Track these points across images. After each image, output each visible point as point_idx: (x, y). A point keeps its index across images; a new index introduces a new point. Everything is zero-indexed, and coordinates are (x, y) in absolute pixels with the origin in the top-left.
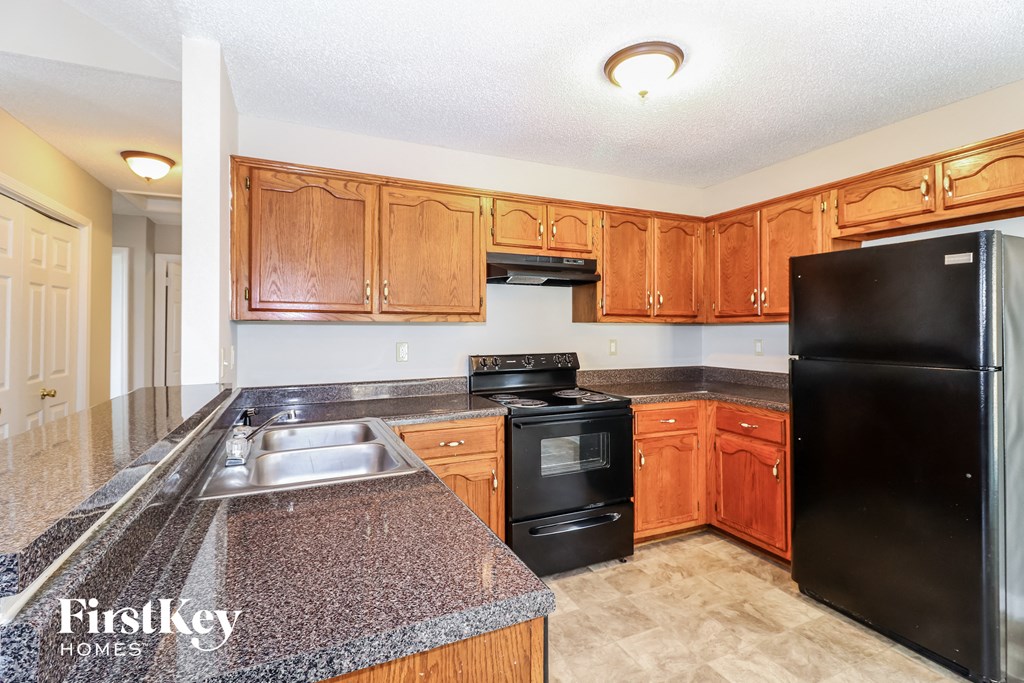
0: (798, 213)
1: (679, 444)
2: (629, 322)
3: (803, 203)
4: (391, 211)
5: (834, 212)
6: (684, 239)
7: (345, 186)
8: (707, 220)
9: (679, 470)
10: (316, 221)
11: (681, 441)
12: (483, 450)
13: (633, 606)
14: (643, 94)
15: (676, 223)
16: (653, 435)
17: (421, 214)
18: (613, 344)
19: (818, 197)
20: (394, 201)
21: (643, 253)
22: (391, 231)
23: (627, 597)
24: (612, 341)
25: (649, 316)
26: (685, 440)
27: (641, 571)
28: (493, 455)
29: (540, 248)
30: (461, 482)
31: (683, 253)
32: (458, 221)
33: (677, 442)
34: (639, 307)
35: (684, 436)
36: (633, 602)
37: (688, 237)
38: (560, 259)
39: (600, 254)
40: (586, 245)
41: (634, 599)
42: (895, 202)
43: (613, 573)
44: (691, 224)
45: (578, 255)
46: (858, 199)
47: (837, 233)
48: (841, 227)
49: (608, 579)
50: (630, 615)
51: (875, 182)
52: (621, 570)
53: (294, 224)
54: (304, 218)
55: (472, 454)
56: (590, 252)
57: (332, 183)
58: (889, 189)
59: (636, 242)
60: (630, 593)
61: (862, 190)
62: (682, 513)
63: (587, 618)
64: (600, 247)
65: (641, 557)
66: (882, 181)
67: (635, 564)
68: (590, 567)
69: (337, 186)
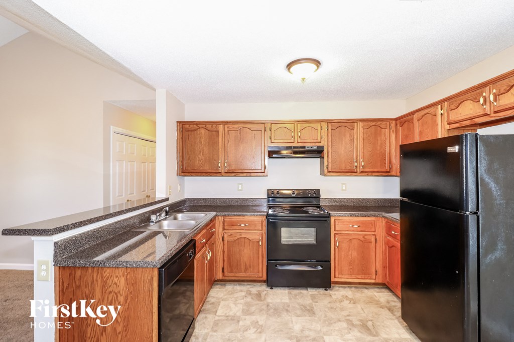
0: (430, 116)
1: (362, 239)
2: (343, 175)
3: (431, 110)
4: (228, 134)
5: (446, 115)
6: (380, 131)
7: (212, 126)
8: (396, 119)
9: (363, 252)
10: (202, 140)
11: (364, 237)
12: (256, 229)
13: (313, 307)
14: (303, 79)
15: (374, 124)
16: (346, 232)
17: (240, 133)
18: (344, 186)
19: (439, 106)
20: (229, 130)
21: (352, 140)
22: (228, 141)
23: (313, 303)
24: (343, 184)
25: (356, 172)
26: (366, 237)
27: (331, 295)
28: (261, 232)
29: (293, 142)
30: (246, 240)
31: (379, 138)
32: (255, 135)
33: (361, 238)
34: (349, 168)
35: (366, 235)
36: (314, 306)
37: (383, 130)
38: (304, 147)
39: (326, 143)
40: (317, 139)
41: (315, 305)
42: (471, 109)
43: (317, 293)
44: (384, 123)
45: (314, 144)
46: (455, 107)
47: (448, 127)
48: (449, 124)
49: (311, 295)
50: (308, 310)
51: (461, 97)
52: (321, 293)
53: (195, 142)
54: (199, 139)
55: (251, 230)
56: (320, 142)
57: (207, 126)
58: (469, 101)
59: (348, 135)
60: (317, 302)
61: (457, 102)
62: (365, 274)
63: (288, 306)
64: (326, 140)
65: (337, 290)
66: (465, 97)
67: (331, 292)
68: (308, 288)
69: (209, 126)
